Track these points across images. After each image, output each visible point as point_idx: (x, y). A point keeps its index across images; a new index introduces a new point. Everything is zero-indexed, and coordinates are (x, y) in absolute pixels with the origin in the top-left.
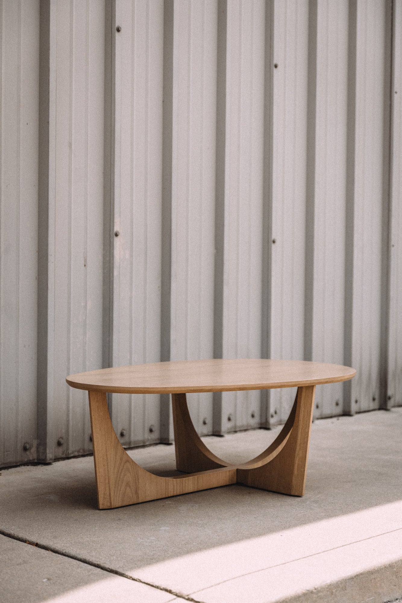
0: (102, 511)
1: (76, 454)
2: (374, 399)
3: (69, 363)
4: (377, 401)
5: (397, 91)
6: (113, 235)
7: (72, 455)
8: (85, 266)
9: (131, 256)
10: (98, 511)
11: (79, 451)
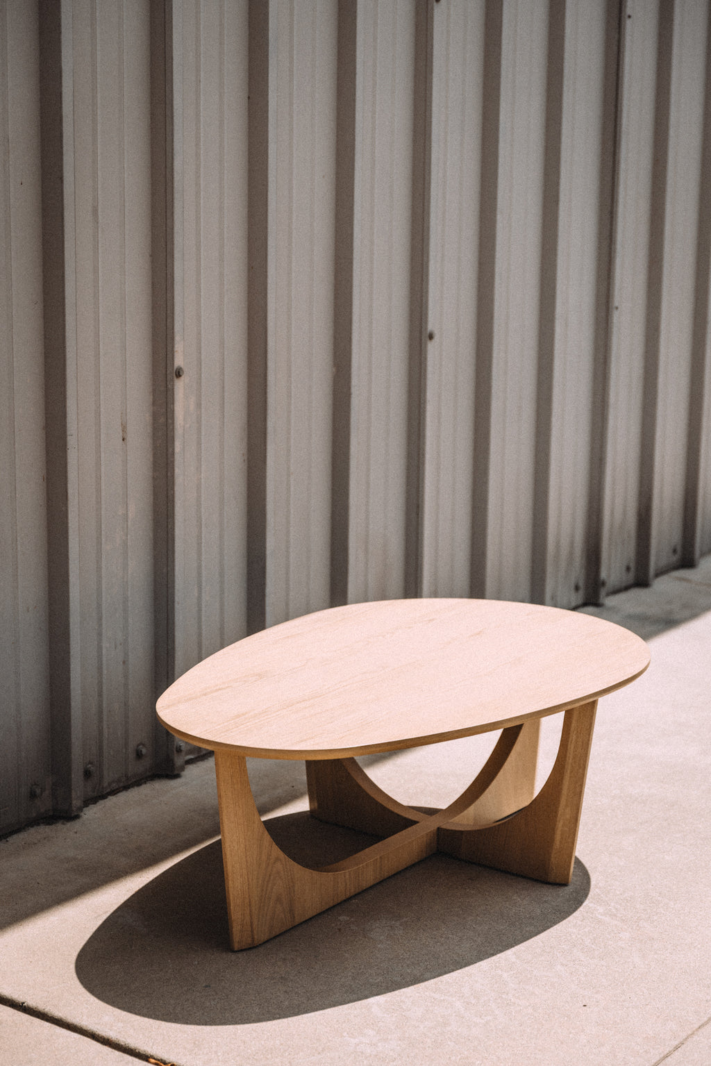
0: (240, 955)
1: (114, 786)
2: (577, 588)
3: (100, 625)
4: (581, 592)
5: (630, 14)
6: (173, 377)
7: (108, 790)
8: (123, 440)
9: (199, 405)
10: (233, 957)
11: (119, 781)
